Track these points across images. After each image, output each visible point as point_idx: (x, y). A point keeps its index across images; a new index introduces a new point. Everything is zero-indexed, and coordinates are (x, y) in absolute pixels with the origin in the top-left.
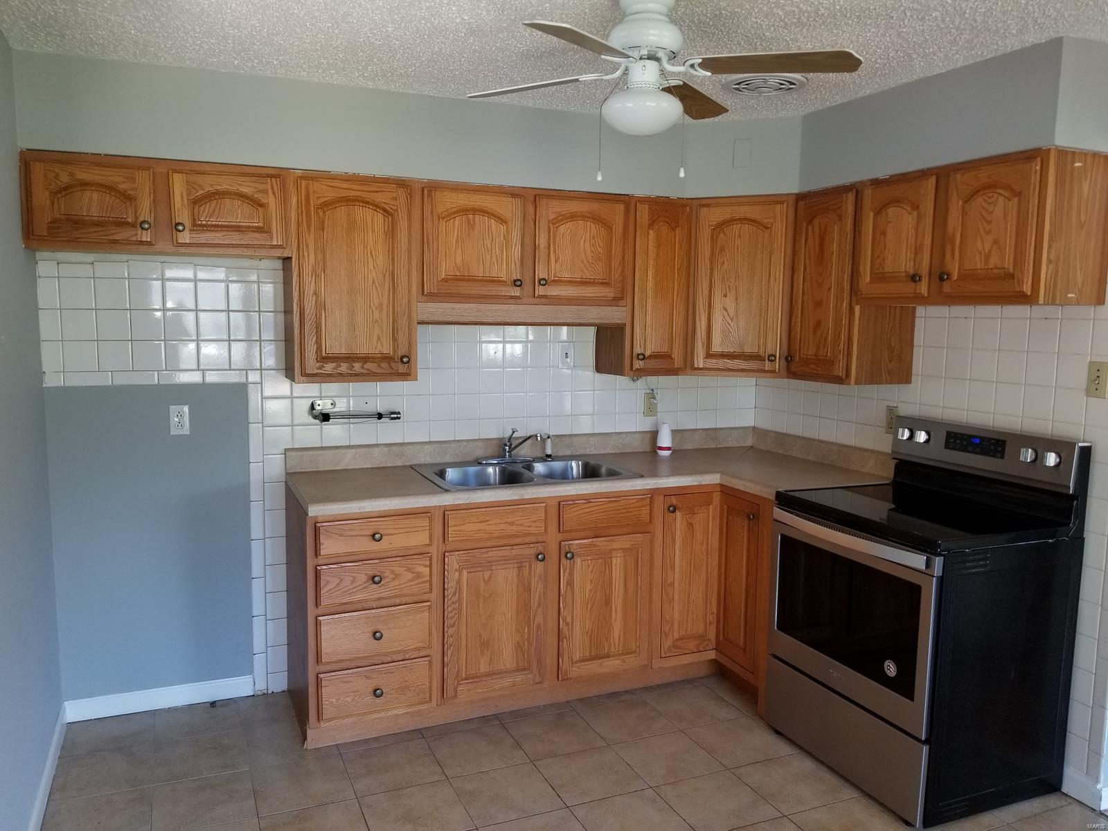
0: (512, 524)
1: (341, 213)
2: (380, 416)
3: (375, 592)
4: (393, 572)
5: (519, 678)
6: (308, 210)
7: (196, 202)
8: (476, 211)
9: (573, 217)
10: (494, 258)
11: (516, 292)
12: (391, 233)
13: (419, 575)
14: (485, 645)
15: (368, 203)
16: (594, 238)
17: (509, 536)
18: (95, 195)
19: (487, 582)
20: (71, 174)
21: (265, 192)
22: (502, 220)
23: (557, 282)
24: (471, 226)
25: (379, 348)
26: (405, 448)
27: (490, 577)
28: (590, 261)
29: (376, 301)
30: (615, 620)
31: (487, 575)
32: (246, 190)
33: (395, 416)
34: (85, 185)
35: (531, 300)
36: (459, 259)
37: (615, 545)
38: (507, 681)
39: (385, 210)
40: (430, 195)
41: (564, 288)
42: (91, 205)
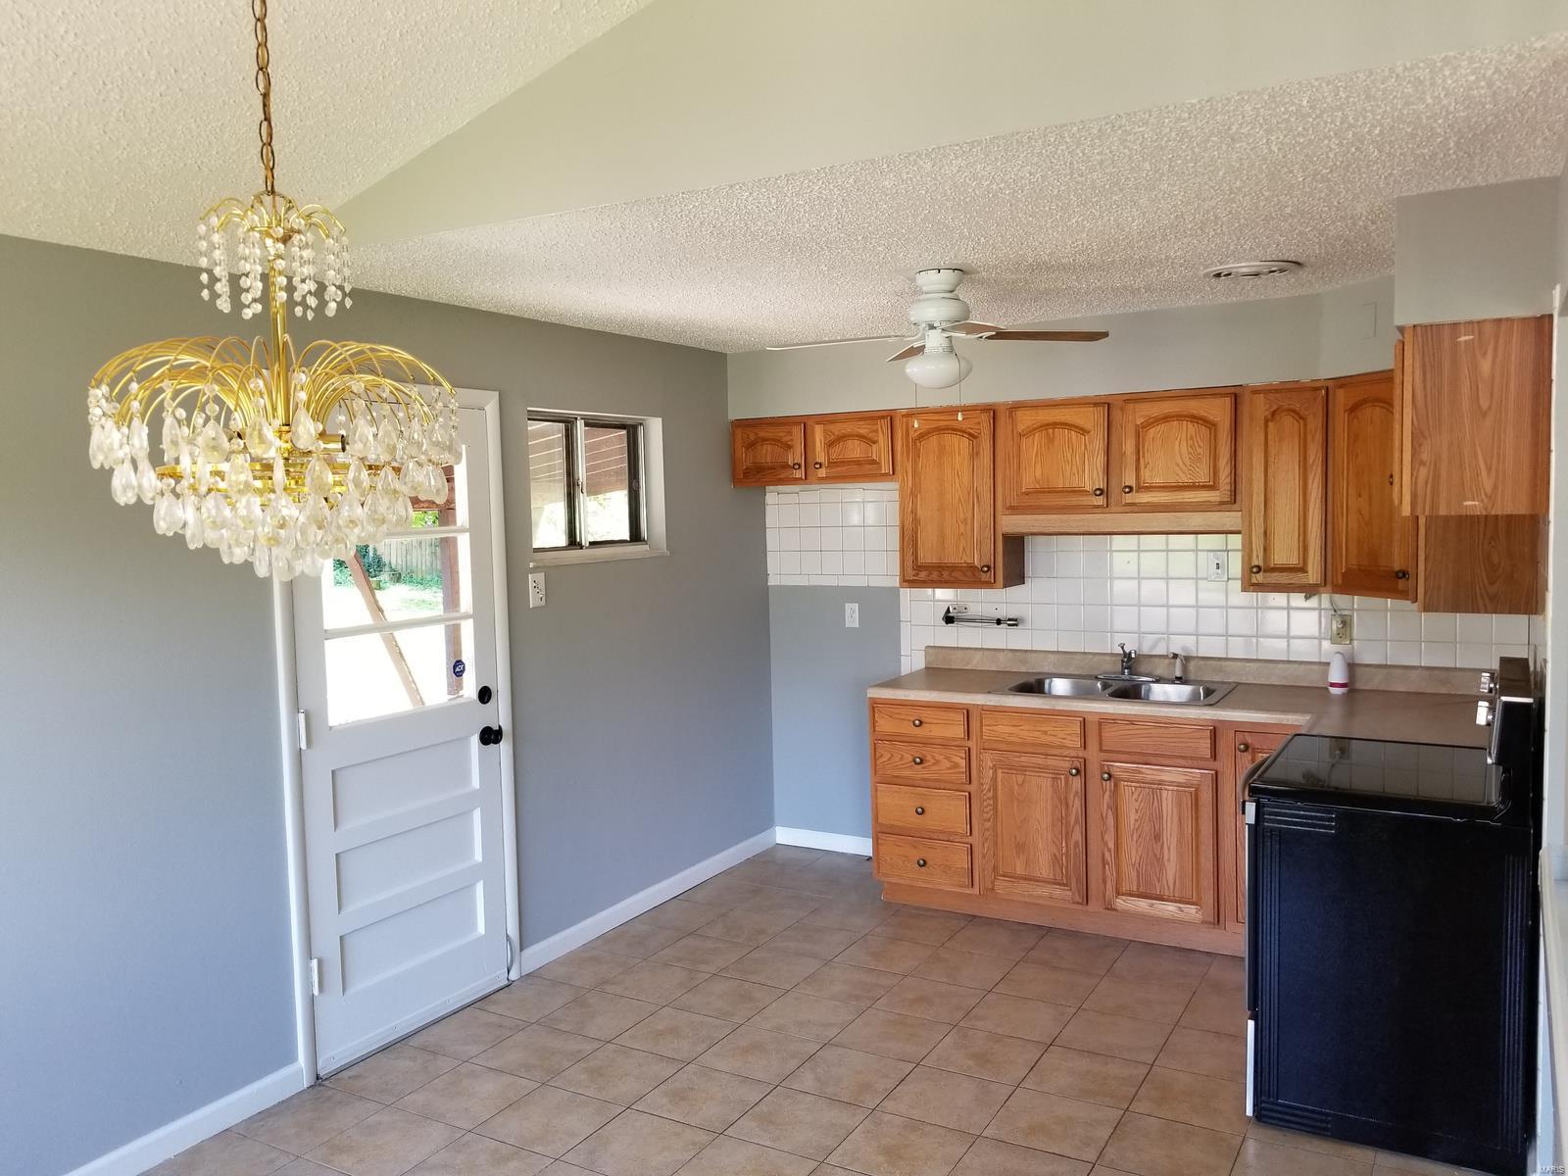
0: (1045, 733)
1: (934, 440)
2: (999, 622)
3: (919, 772)
4: (933, 757)
5: (1058, 892)
6: (908, 441)
7: (830, 445)
8: (1055, 425)
9: (1166, 418)
10: (1075, 470)
11: (1100, 501)
12: (974, 454)
13: (956, 765)
14: (1021, 848)
15: (956, 430)
16: (1191, 438)
17: (1042, 745)
18: (769, 447)
19: (1021, 785)
20: (756, 434)
21: (877, 431)
22: (1083, 431)
23: (1150, 488)
24: (1051, 440)
25: (965, 558)
26: (1029, 655)
27: (1024, 781)
28: (1188, 464)
29: (962, 516)
30: (1169, 860)
31: (1020, 779)
32: (862, 431)
33: (1014, 622)
34: (764, 440)
35: (1120, 509)
36: (1038, 473)
37: (1166, 777)
38: (1044, 891)
39: (970, 434)
40: (1011, 416)
41: (1157, 494)
42: (767, 454)
